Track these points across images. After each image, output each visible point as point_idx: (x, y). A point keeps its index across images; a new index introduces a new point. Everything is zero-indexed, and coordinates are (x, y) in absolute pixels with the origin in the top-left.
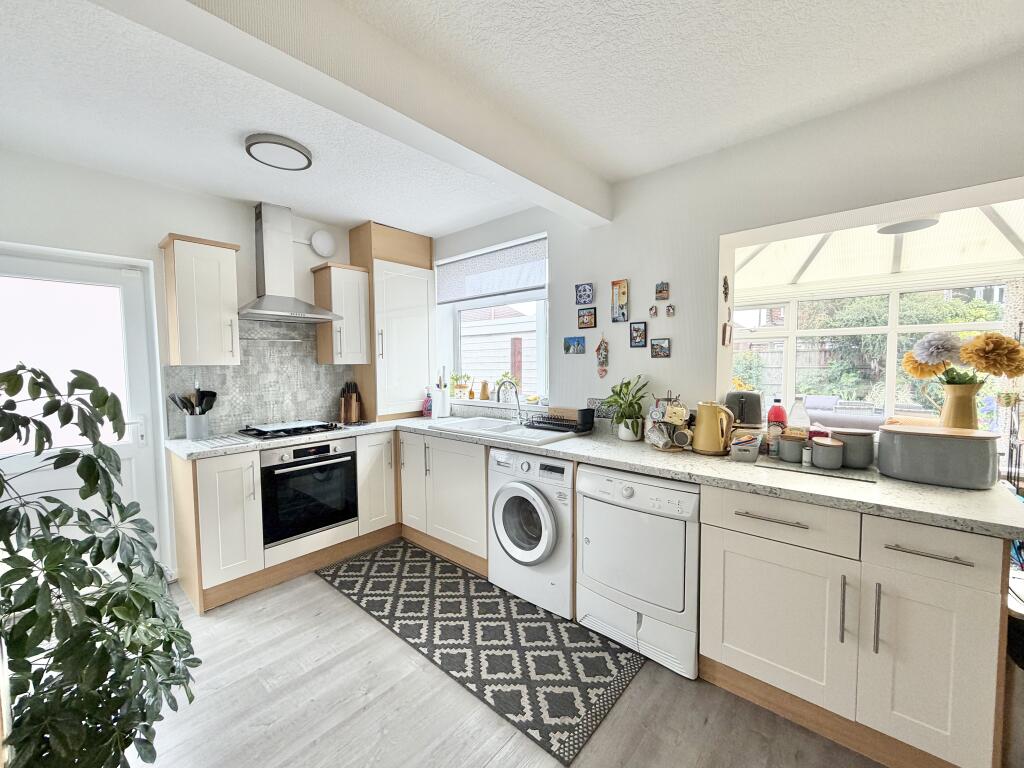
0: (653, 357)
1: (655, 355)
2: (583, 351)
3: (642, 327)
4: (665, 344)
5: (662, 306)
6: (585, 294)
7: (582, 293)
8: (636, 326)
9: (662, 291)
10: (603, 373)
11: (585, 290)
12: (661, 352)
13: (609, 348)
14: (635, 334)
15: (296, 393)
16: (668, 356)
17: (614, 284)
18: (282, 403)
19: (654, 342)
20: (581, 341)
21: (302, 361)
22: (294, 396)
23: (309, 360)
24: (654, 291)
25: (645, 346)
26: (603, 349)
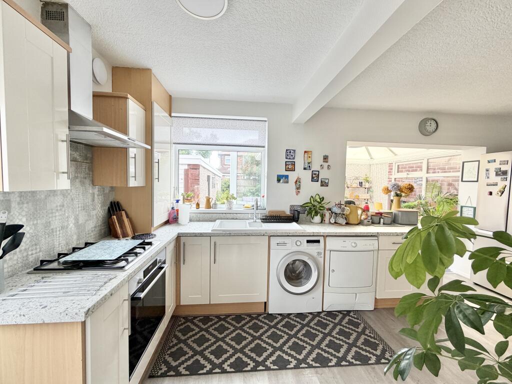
0: (321, 186)
1: (322, 185)
2: (287, 182)
3: (317, 173)
4: (327, 181)
5: (326, 165)
6: (290, 154)
7: (289, 154)
8: (315, 172)
9: (326, 158)
10: (298, 193)
11: (290, 152)
12: (324, 184)
13: (301, 181)
14: (314, 176)
15: (78, 216)
16: (327, 186)
17: (305, 152)
18: (67, 228)
19: (322, 180)
20: (287, 177)
21: (82, 183)
22: (77, 219)
23: (87, 181)
24: (323, 158)
25: (318, 181)
26: (298, 181)
